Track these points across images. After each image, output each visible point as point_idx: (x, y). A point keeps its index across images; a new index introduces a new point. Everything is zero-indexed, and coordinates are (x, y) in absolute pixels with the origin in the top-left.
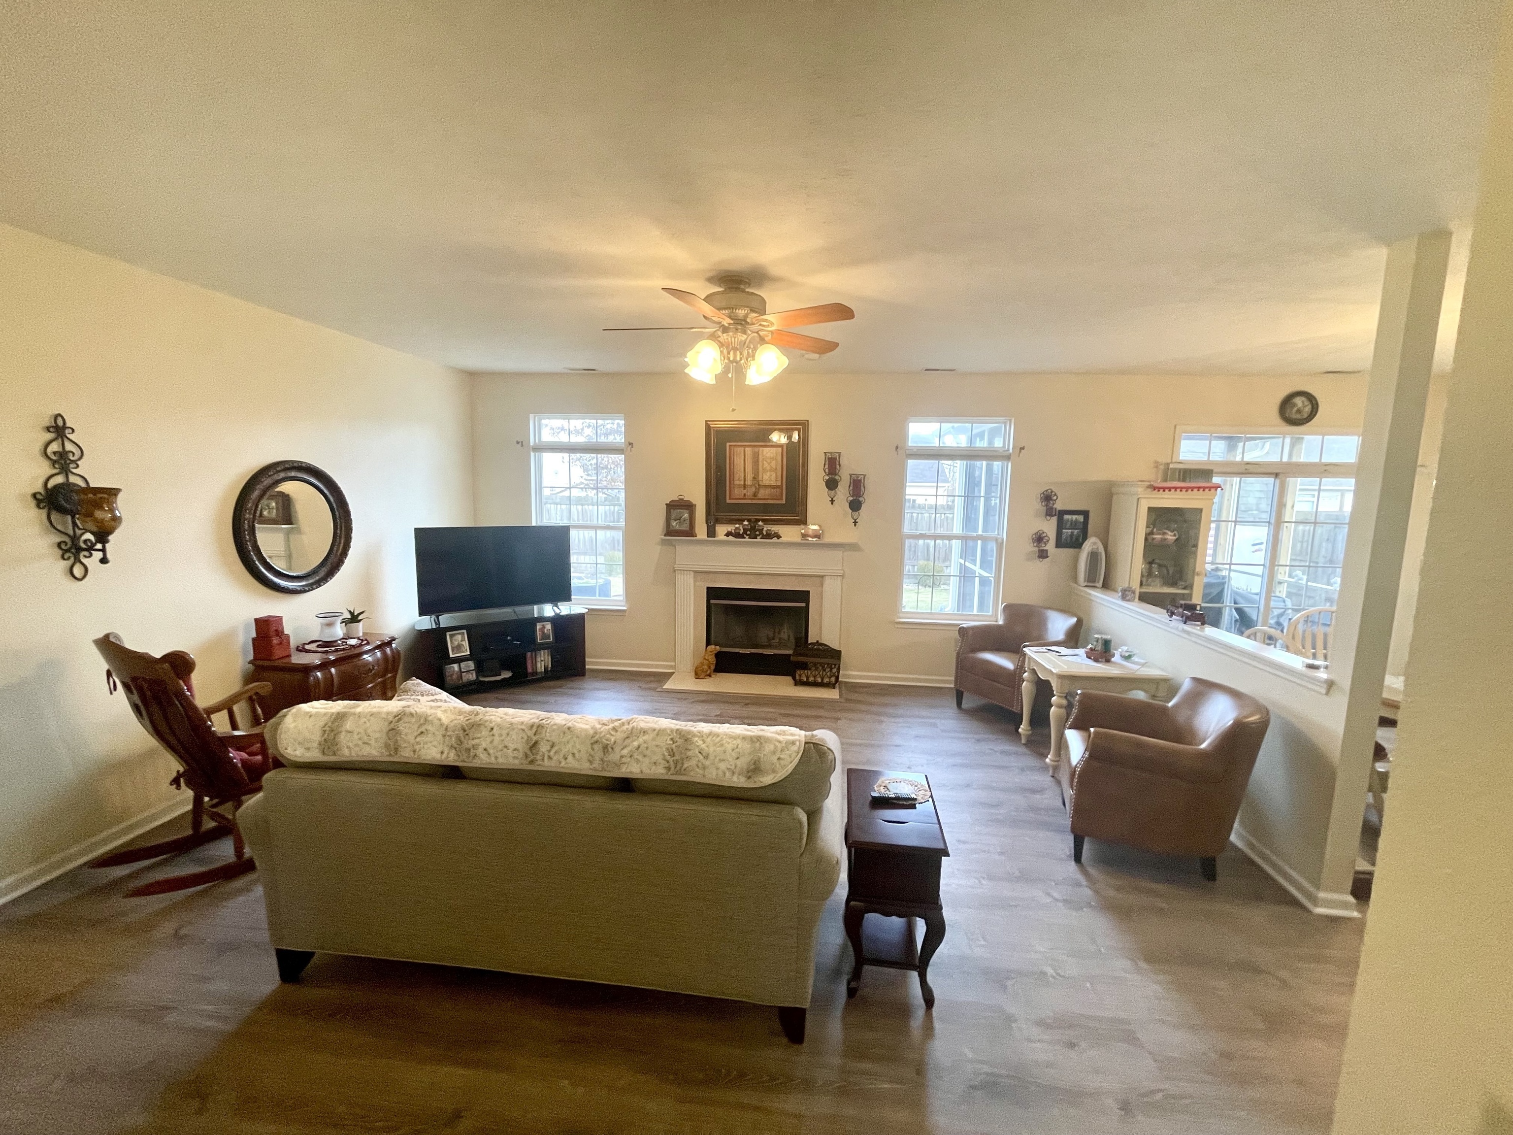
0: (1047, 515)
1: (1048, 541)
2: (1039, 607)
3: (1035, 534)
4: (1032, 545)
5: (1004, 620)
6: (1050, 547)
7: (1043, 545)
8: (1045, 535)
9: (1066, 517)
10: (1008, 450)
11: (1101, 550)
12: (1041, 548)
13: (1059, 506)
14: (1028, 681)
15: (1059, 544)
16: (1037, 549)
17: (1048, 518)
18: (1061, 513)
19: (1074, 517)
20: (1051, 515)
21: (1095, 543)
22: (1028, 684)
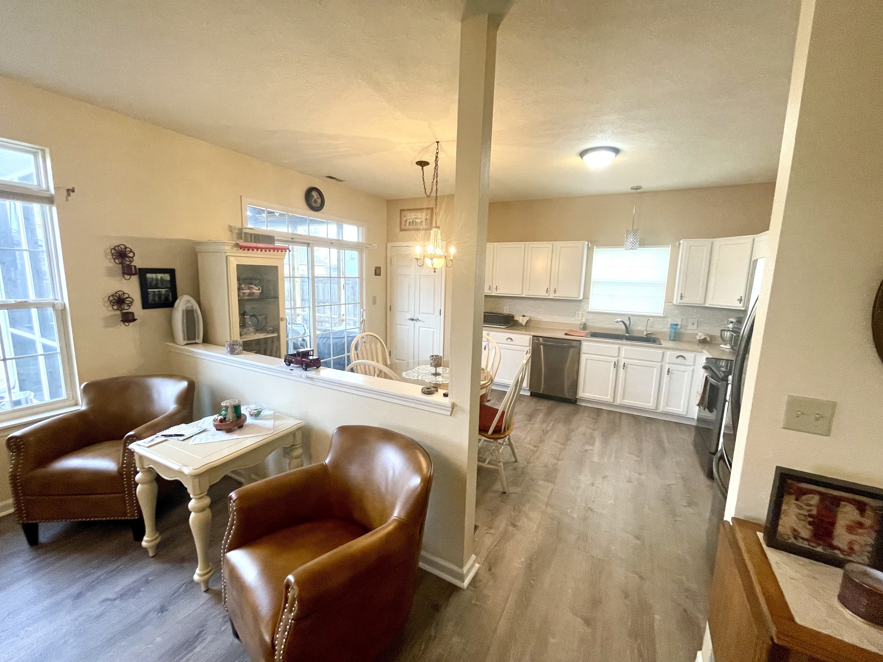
0: (124, 273)
1: (131, 303)
2: (135, 377)
3: (113, 296)
4: (111, 308)
5: (88, 404)
6: (136, 308)
7: (126, 307)
8: (126, 296)
9: (149, 276)
10: (48, 190)
11: (196, 307)
12: (124, 311)
13: (138, 263)
14: (143, 483)
15: (146, 305)
16: (119, 312)
17: (127, 277)
18: (142, 273)
19: (159, 276)
20: (131, 274)
21: (188, 301)
22: (146, 486)
